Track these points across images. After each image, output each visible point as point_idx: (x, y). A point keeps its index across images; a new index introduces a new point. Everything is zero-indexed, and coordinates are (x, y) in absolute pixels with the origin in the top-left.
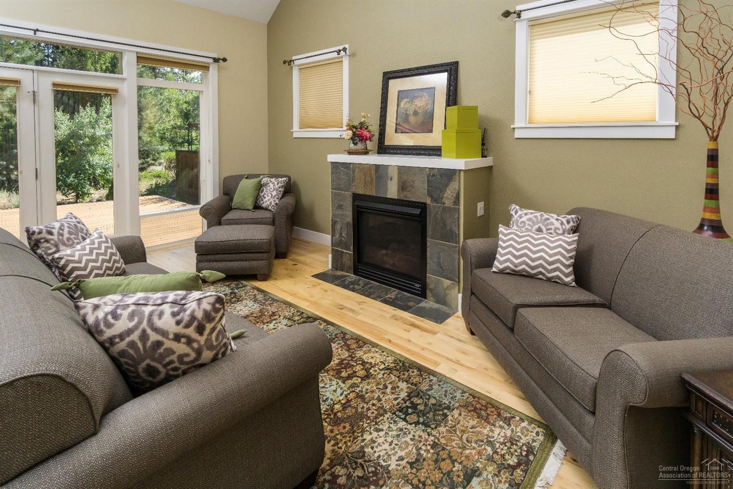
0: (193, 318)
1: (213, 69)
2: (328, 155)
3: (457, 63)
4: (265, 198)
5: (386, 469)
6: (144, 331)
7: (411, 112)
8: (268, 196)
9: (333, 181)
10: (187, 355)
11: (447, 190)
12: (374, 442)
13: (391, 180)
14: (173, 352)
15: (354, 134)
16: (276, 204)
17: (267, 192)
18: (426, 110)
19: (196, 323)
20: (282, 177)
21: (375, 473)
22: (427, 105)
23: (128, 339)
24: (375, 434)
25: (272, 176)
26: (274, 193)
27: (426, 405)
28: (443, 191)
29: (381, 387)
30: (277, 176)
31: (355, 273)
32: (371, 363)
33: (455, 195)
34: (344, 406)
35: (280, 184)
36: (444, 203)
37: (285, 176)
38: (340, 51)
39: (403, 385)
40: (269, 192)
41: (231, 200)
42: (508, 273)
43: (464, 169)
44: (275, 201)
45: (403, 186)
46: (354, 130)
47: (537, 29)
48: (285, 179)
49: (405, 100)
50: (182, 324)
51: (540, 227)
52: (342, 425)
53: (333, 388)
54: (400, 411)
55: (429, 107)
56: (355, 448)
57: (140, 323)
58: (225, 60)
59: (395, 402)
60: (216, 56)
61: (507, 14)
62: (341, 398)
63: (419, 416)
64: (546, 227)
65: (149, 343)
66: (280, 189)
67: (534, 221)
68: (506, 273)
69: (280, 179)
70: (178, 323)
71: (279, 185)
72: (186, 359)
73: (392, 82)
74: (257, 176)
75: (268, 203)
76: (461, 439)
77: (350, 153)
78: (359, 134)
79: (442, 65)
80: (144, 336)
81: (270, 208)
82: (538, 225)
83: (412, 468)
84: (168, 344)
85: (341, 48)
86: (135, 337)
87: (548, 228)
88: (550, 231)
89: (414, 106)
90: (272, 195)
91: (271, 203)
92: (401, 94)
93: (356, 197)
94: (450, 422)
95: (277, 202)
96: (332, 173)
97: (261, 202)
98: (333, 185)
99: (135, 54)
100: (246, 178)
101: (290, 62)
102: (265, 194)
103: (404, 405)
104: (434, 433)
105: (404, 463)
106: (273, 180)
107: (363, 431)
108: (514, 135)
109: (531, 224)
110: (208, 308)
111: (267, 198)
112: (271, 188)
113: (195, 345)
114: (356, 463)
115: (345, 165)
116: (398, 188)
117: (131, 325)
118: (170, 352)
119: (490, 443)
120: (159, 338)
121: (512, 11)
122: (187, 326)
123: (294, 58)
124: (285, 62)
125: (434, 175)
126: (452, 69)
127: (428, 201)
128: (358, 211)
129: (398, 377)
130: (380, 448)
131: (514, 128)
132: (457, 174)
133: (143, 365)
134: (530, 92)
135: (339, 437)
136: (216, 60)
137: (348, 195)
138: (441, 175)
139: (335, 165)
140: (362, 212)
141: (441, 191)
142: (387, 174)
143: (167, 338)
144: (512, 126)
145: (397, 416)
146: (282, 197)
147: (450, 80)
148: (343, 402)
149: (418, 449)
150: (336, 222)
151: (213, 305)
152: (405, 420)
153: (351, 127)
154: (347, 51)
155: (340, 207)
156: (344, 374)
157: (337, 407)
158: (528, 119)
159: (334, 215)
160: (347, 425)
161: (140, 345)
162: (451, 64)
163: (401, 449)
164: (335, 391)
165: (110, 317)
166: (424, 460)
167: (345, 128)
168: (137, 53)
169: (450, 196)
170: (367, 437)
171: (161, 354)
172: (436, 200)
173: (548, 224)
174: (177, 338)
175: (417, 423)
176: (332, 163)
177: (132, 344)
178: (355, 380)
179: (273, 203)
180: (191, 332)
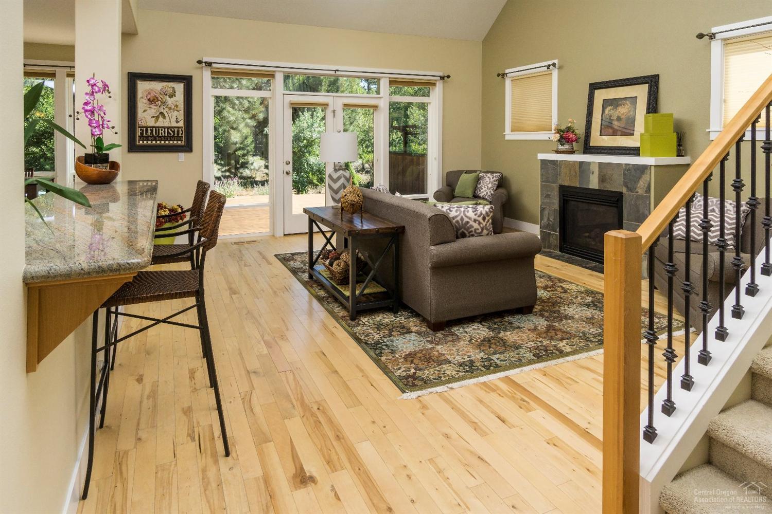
0: (481, 214)
1: (439, 85)
2: (538, 154)
3: (658, 76)
4: (482, 189)
5: (572, 317)
6: (462, 217)
7: (615, 118)
9: (542, 175)
10: (478, 229)
11: (640, 182)
13: (593, 173)
14: (473, 227)
15: (561, 137)
16: (491, 194)
18: (629, 117)
19: (482, 216)
20: (496, 173)
21: (565, 317)
22: (629, 112)
23: (456, 219)
24: (567, 308)
25: (487, 172)
26: (490, 186)
28: (637, 182)
30: (492, 173)
31: (560, 251)
33: (646, 185)
34: (548, 299)
35: (494, 179)
36: (637, 192)
37: (499, 173)
38: (549, 66)
39: (589, 298)
40: (485, 184)
41: (453, 190)
42: (680, 239)
43: (654, 164)
44: (490, 192)
45: (602, 179)
46: (562, 133)
47: (730, 47)
48: (499, 174)
49: (609, 108)
50: (477, 216)
51: (713, 209)
52: (547, 303)
53: (541, 292)
55: (631, 113)
56: (555, 310)
57: (460, 213)
58: (448, 77)
60: (441, 74)
61: (701, 36)
63: (597, 308)
65: (464, 222)
66: (495, 183)
67: (709, 204)
68: (678, 239)
69: (495, 175)
70: (475, 215)
72: (477, 231)
73: (597, 92)
74: (475, 171)
75: (485, 193)
77: (558, 152)
78: (565, 136)
79: (645, 77)
80: (462, 219)
81: (486, 197)
82: (712, 207)
84: (472, 223)
85: (550, 62)
86: (459, 218)
89: (617, 112)
90: (488, 187)
91: (487, 193)
92: (607, 103)
93: (563, 189)
95: (493, 193)
96: (542, 169)
97: (479, 193)
98: (542, 178)
99: (388, 79)
100: (465, 173)
101: (503, 75)
102: (482, 186)
103: (588, 304)
105: (582, 317)
106: (489, 175)
108: (709, 137)
110: (488, 210)
111: (484, 189)
112: (487, 181)
113: (481, 225)
114: (555, 313)
115: (554, 162)
116: (599, 180)
117: (457, 214)
118: (472, 226)
120: (468, 220)
121: (705, 33)
122: (479, 216)
123: (507, 71)
124: (498, 75)
125: (629, 170)
126: (653, 82)
127: (624, 190)
128: (564, 200)
129: (587, 295)
130: (569, 312)
131: (710, 132)
132: (649, 168)
133: (461, 231)
134: (725, 101)
136: (442, 78)
137: (556, 187)
138: (635, 170)
139: (544, 162)
140: (567, 200)
141: (635, 182)
142: (589, 169)
143: (471, 220)
144: (707, 130)
146: (496, 189)
147: (651, 91)
148: (547, 297)
150: (544, 209)
151: (489, 209)
153: (559, 131)
154: (557, 66)
155: (548, 196)
156: (549, 289)
157: (544, 298)
158: (722, 124)
159: (542, 203)
160: (550, 304)
161: (460, 222)
162: (653, 76)
164: (543, 294)
165: (448, 211)
167: (554, 132)
168: (390, 78)
169: (642, 187)
171: (468, 227)
172: (629, 189)
174: (475, 221)
175: (594, 309)
176: (541, 160)
177: (457, 222)
178: (557, 292)
179: (489, 193)
180: (480, 219)
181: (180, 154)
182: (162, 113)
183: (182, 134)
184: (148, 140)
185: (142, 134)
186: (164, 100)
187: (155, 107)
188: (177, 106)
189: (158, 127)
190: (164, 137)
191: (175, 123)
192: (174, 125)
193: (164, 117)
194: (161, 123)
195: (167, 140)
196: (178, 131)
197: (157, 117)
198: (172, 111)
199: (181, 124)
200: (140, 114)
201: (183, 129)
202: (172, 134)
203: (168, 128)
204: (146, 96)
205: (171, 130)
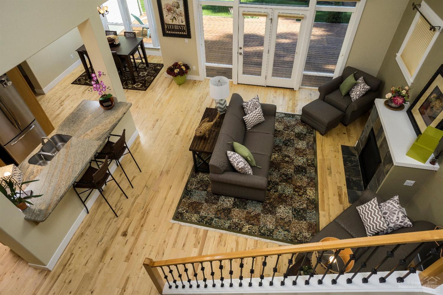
4: (353, 93)
5: (276, 214)
7: (431, 105)
8: (354, 93)
12: (281, 208)
13: (381, 138)
16: (356, 99)
17: (355, 90)
21: (273, 212)
22: (439, 109)
24: (283, 207)
26: (358, 93)
27: (302, 214)
29: (299, 201)
32: (307, 193)
33: (387, 170)
34: (285, 196)
39: (305, 205)
40: (356, 91)
41: (341, 83)
44: (356, 97)
49: (435, 95)
52: (280, 199)
53: (289, 190)
54: (294, 209)
56: (276, 205)
59: (296, 207)
62: (288, 194)
63: (296, 214)
64: (389, 215)
66: (362, 92)
67: (389, 209)
71: (363, 90)
73: (439, 76)
76: (297, 226)
81: (353, 99)
82: (388, 212)
83: (280, 218)
87: (389, 216)
88: (388, 217)
89: (435, 103)
90: (356, 93)
91: (354, 97)
92: (436, 90)
94: (300, 222)
97: (351, 94)
100: (354, 74)
102: (354, 90)
103: (297, 209)
104: (294, 219)
105: (280, 216)
107: (281, 204)
109: (387, 209)
112: (358, 89)
114: (273, 207)
119: (300, 233)
125: (388, 154)
129: (307, 203)
130: (280, 210)
135: (276, 201)
137: (371, 126)
138: (389, 157)
145: (292, 209)
146: (361, 97)
148: (287, 195)
149: (286, 218)
152: (292, 211)
155: (368, 126)
156: (296, 190)
157: (284, 195)
160: (281, 200)
163: (283, 214)
164: (288, 191)
166: (284, 220)
169: (386, 168)
170: (281, 206)
172: (384, 164)
173: (391, 215)
175: (293, 214)
178: (297, 194)
181: (185, 39)
182: (174, 17)
183: (185, 29)
184: (170, 31)
185: (167, 27)
186: (175, 10)
187: (171, 14)
188: (181, 13)
189: (174, 25)
190: (177, 30)
191: (181, 23)
192: (181, 24)
193: (176, 19)
194: (175, 22)
195: (179, 32)
196: (183, 28)
197: (172, 19)
198: (179, 16)
199: (184, 23)
200: (165, 17)
201: (186, 26)
202: (180, 29)
203: (179, 25)
204: (166, 8)
205: (180, 26)
